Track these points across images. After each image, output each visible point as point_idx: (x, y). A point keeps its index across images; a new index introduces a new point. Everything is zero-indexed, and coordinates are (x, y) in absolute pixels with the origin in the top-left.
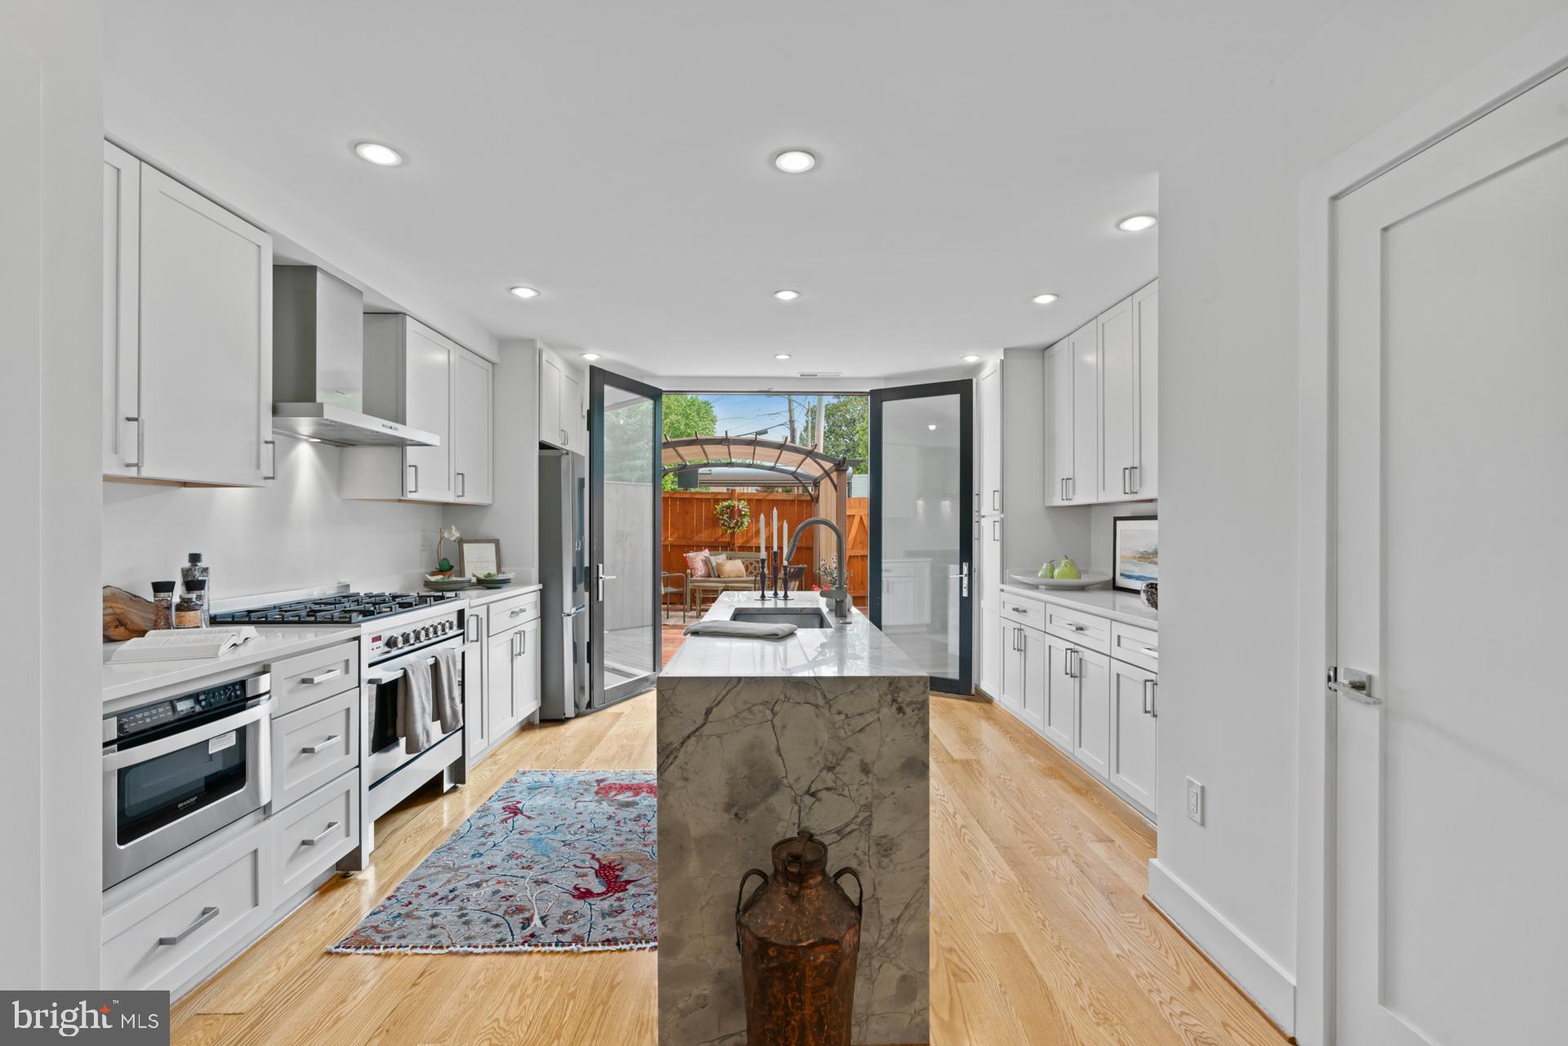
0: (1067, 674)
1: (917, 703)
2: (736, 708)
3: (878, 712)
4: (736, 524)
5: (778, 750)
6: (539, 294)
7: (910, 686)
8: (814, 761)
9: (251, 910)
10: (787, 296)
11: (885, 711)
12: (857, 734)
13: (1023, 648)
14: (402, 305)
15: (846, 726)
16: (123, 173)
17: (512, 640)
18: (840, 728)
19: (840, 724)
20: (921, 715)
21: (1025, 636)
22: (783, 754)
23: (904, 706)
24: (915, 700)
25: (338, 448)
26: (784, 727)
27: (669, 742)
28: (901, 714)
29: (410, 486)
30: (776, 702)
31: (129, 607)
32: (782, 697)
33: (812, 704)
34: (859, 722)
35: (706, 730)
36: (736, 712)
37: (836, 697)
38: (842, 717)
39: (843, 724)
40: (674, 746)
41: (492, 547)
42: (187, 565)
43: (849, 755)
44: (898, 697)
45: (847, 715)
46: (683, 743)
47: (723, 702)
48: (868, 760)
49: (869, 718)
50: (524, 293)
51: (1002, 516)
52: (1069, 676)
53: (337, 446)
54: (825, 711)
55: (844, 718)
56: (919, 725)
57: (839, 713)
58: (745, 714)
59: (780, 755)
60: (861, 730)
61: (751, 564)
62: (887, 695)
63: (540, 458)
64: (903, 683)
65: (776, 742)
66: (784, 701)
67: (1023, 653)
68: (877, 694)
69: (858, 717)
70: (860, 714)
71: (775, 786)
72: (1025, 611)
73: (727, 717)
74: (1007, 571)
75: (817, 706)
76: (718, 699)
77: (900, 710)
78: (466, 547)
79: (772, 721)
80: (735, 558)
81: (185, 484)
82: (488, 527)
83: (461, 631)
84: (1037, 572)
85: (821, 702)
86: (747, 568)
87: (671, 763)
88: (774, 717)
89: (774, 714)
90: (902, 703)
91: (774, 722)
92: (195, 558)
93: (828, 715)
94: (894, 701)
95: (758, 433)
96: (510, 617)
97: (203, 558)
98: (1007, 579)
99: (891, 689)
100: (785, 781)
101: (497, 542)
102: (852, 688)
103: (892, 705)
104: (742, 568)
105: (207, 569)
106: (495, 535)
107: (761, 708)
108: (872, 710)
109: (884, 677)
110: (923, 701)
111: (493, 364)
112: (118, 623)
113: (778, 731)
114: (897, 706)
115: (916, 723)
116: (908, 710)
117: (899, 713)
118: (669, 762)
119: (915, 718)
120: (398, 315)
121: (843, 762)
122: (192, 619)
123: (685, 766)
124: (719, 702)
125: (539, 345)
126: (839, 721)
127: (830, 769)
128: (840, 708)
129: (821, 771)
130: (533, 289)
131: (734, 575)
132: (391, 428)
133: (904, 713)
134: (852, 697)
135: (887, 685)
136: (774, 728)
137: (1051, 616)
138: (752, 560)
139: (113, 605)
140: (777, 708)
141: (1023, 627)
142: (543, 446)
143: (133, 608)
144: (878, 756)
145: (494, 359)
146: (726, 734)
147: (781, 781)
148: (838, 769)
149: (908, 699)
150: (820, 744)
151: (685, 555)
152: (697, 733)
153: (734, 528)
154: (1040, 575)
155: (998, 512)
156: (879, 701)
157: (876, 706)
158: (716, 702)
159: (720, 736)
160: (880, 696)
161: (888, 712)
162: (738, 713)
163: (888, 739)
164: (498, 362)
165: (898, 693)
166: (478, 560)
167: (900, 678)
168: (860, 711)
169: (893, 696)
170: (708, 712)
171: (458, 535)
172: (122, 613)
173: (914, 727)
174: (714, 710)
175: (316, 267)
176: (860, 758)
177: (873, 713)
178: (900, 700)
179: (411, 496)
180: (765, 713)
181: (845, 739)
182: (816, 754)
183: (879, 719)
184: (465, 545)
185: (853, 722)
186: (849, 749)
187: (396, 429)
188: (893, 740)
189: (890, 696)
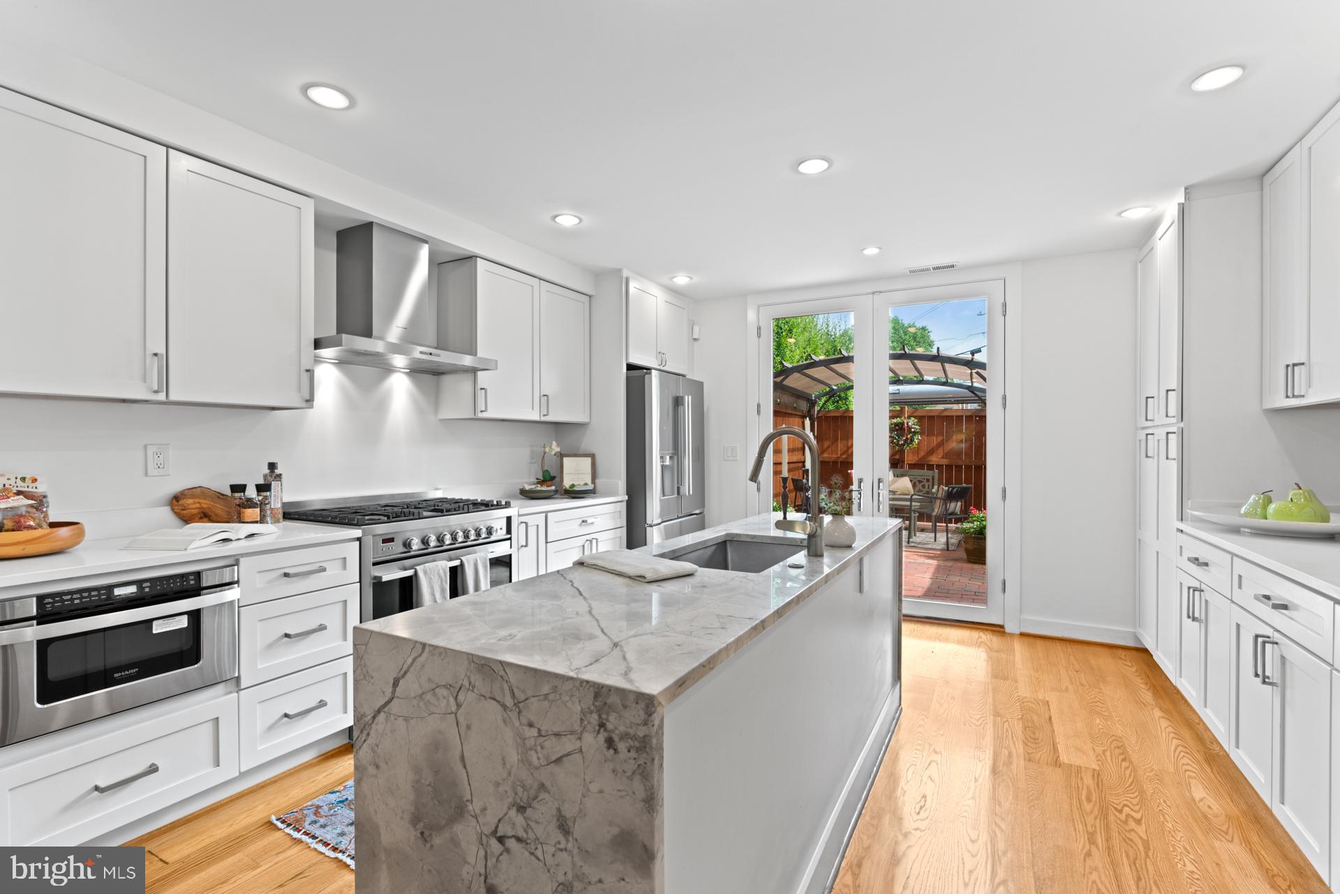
0: (1257, 675)
1: (634, 738)
2: (421, 686)
3: (580, 739)
4: (906, 441)
5: (463, 758)
6: (581, 220)
7: (625, 707)
8: (501, 789)
9: (211, 769)
10: (813, 167)
11: (588, 738)
12: (553, 765)
13: (1203, 617)
14: (472, 250)
15: (539, 748)
16: (148, 158)
17: (584, 546)
18: (531, 749)
19: (532, 742)
20: (641, 762)
21: (1206, 601)
22: (467, 767)
23: (616, 739)
24: (632, 731)
25: (436, 377)
26: (469, 727)
27: (362, 712)
28: (612, 751)
29: (481, 406)
30: (460, 688)
31: (215, 503)
32: (466, 683)
33: (498, 702)
34: (557, 748)
35: (395, 707)
36: (420, 692)
37: (527, 699)
38: (534, 732)
39: (535, 745)
40: (366, 719)
41: (589, 460)
42: (267, 471)
43: (543, 795)
44: (607, 720)
45: (539, 730)
46: (374, 717)
47: (409, 674)
48: (569, 812)
49: (569, 744)
50: (567, 220)
51: (1182, 425)
52: (1259, 680)
53: (434, 375)
54: (514, 715)
55: (536, 734)
56: (637, 778)
57: (531, 725)
58: (429, 697)
59: (465, 767)
60: (558, 761)
61: (920, 482)
62: (592, 712)
63: (628, 378)
64: (614, 699)
65: (460, 748)
66: (468, 689)
67: (1203, 626)
68: (579, 708)
69: (553, 738)
70: (557, 735)
71: (460, 811)
72: (1206, 564)
73: (413, 695)
74: (1188, 504)
75: (504, 707)
76: (404, 669)
77: (610, 743)
78: (566, 460)
79: (456, 714)
80: (903, 476)
81: (273, 409)
82: (587, 443)
83: (509, 536)
84: (1240, 506)
85: (509, 702)
86: (914, 486)
87: (365, 741)
88: (458, 709)
89: (459, 706)
90: (613, 731)
91: (458, 715)
92: (272, 466)
93: (517, 724)
94: (602, 725)
95: (973, 353)
96: (580, 525)
97: (279, 466)
98: (1188, 512)
99: (597, 704)
100: (470, 808)
101: (593, 456)
102: (546, 689)
103: (599, 732)
104: (909, 485)
105: (281, 475)
106: (593, 450)
107: (444, 692)
108: (572, 733)
109: (588, 682)
110: (645, 736)
111: (590, 296)
112: (202, 515)
113: (463, 733)
114: (606, 735)
115: (634, 772)
116: (622, 746)
117: (609, 748)
118: (363, 739)
119: (631, 766)
120: (469, 259)
121: (535, 804)
122: (249, 515)
123: (376, 748)
124: (405, 673)
125: (625, 273)
126: (530, 737)
127: (521, 809)
128: (533, 718)
129: (509, 808)
130: (575, 216)
131: (899, 493)
132: (431, 354)
133: (616, 751)
134: (546, 704)
135: (591, 696)
136: (458, 725)
137: (1240, 577)
138: (919, 478)
139: (201, 501)
140: (461, 697)
141: (1203, 587)
142: (630, 367)
143: (217, 503)
144: (580, 811)
145: (590, 292)
146: (412, 718)
147: (467, 806)
148: (529, 811)
149: (622, 729)
150: (508, 766)
151: (849, 471)
152: (386, 709)
153: (903, 445)
154: (1243, 510)
155: (1174, 420)
156: (582, 720)
157: (577, 727)
158: (402, 672)
159: (406, 719)
160: (582, 711)
161: (593, 742)
162: (423, 694)
163: (594, 788)
164: (594, 294)
165: (608, 714)
166: (575, 472)
167: (610, 689)
168: (556, 729)
169: (600, 717)
170: (396, 684)
171: (558, 450)
172: (209, 508)
173: (630, 778)
174: (401, 682)
175: (372, 222)
176: (557, 805)
177: (572, 737)
178: (610, 726)
179: (481, 415)
180: (448, 700)
181: (537, 768)
182: (504, 780)
183: (581, 750)
184: (565, 459)
185: (547, 744)
186: (542, 786)
187: (439, 356)
188: (601, 792)
189: (595, 716)
